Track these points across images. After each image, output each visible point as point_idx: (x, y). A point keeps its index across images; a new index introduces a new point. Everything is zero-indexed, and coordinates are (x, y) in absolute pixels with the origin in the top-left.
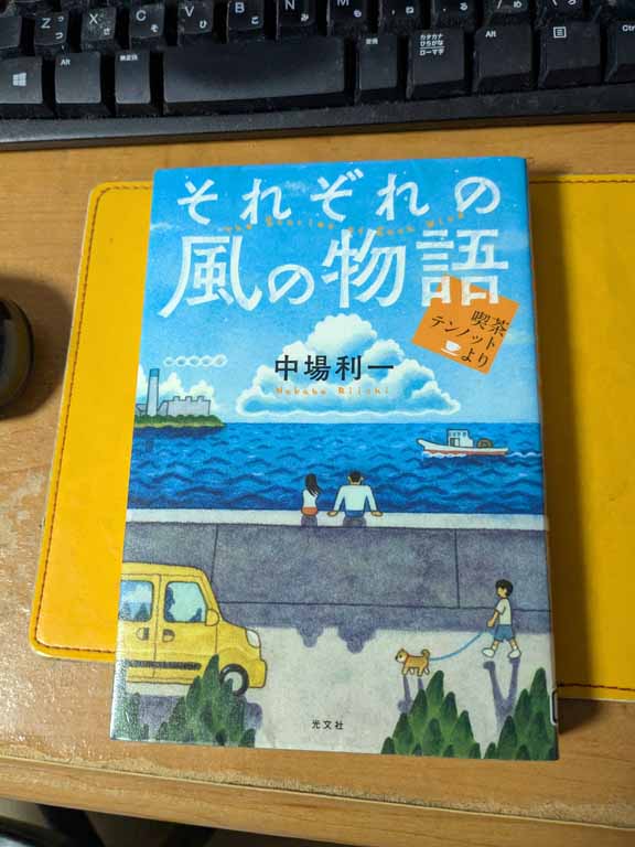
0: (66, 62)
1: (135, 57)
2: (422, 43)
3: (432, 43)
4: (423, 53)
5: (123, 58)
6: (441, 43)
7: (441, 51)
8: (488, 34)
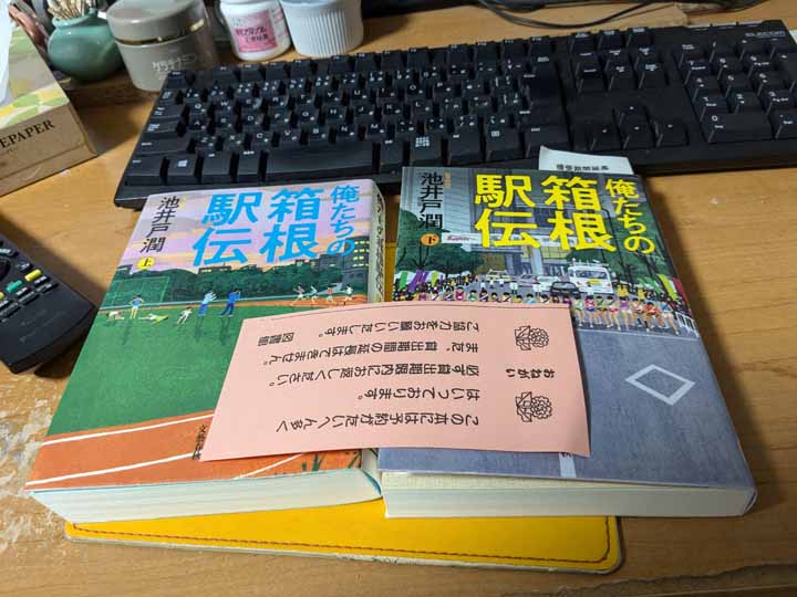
0: (212, 155)
1: (252, 153)
2: (417, 142)
3: (423, 142)
4: (417, 146)
5: (245, 153)
6: (428, 141)
7: (428, 145)
8: (455, 136)
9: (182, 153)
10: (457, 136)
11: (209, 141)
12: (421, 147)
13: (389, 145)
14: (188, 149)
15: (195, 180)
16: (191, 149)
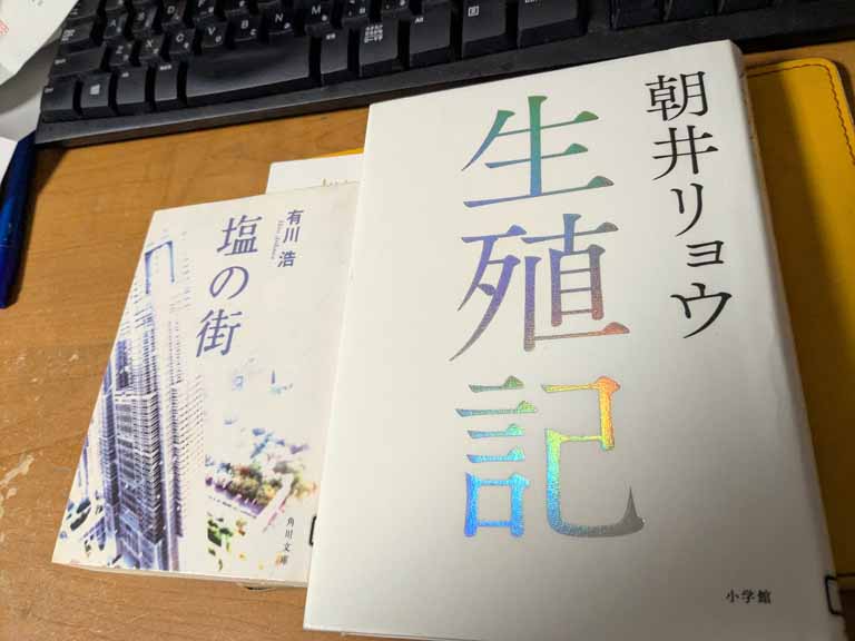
0: (126, 75)
1: (170, 67)
2: (367, 34)
3: (374, 33)
4: (366, 41)
5: (162, 68)
6: (381, 31)
7: (381, 38)
8: (418, 20)
9: (95, 72)
10: (422, 19)
11: (124, 51)
12: (372, 43)
13: (331, 40)
14: (102, 66)
15: (111, 112)
16: (105, 67)
